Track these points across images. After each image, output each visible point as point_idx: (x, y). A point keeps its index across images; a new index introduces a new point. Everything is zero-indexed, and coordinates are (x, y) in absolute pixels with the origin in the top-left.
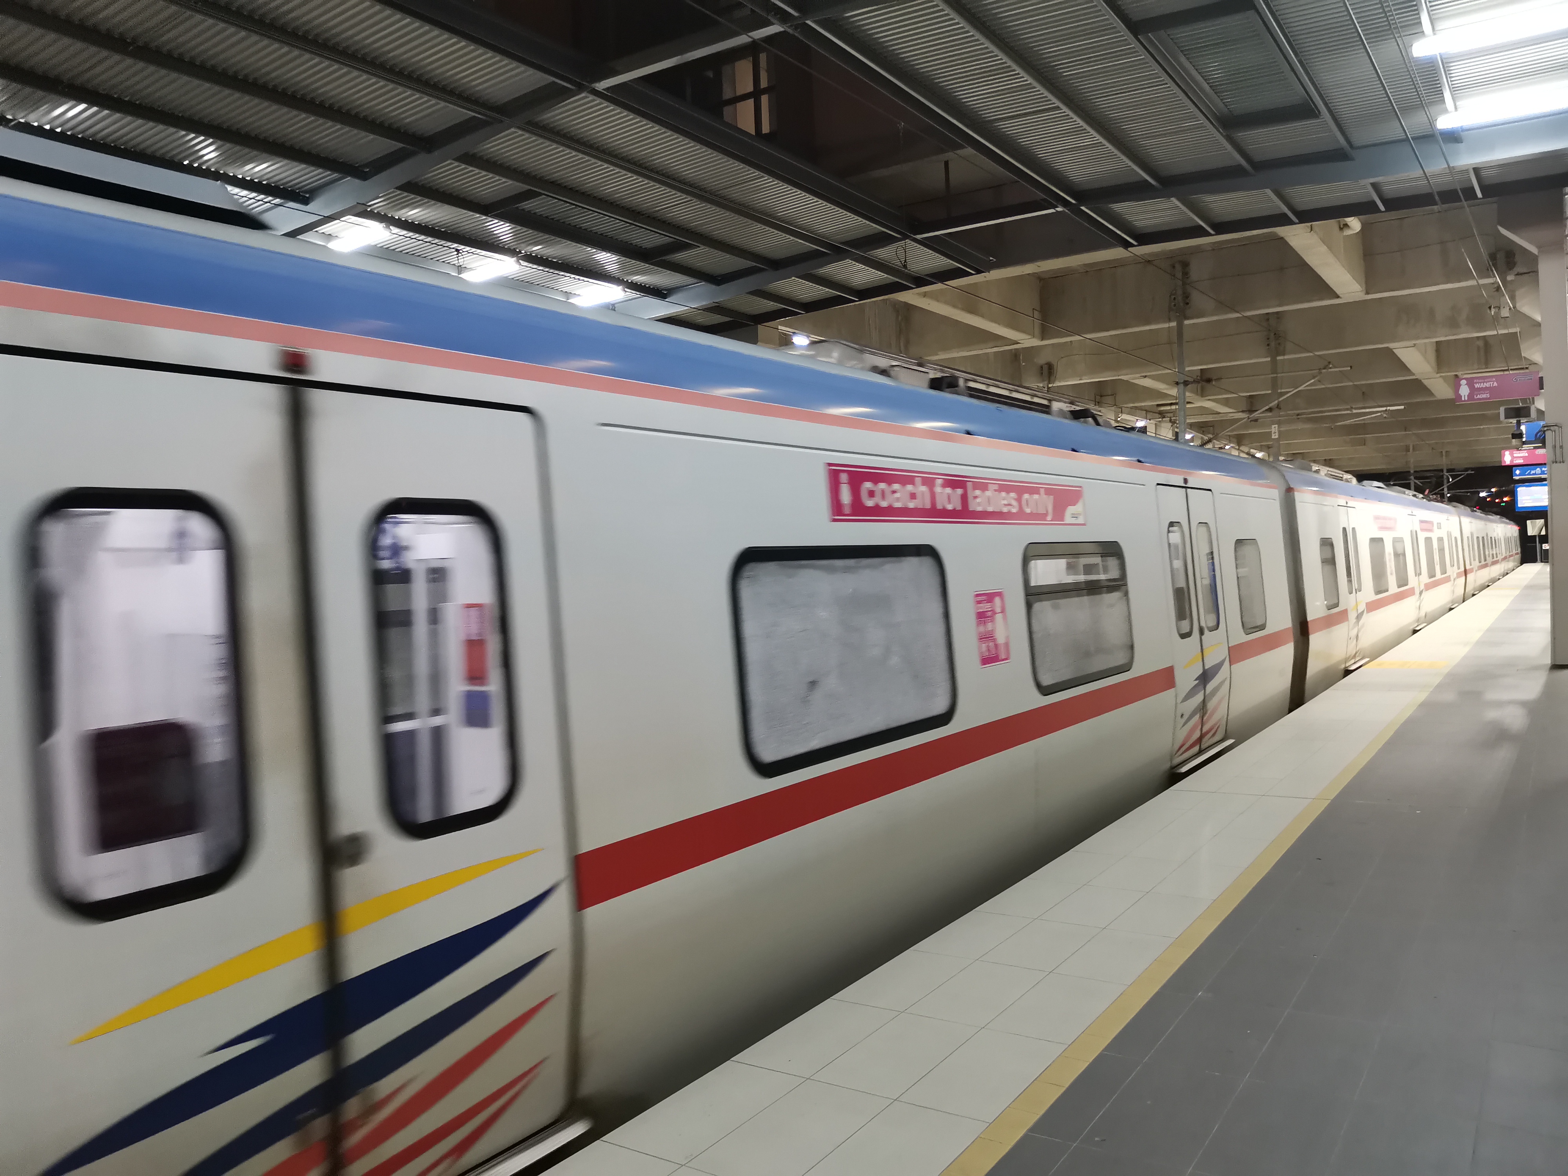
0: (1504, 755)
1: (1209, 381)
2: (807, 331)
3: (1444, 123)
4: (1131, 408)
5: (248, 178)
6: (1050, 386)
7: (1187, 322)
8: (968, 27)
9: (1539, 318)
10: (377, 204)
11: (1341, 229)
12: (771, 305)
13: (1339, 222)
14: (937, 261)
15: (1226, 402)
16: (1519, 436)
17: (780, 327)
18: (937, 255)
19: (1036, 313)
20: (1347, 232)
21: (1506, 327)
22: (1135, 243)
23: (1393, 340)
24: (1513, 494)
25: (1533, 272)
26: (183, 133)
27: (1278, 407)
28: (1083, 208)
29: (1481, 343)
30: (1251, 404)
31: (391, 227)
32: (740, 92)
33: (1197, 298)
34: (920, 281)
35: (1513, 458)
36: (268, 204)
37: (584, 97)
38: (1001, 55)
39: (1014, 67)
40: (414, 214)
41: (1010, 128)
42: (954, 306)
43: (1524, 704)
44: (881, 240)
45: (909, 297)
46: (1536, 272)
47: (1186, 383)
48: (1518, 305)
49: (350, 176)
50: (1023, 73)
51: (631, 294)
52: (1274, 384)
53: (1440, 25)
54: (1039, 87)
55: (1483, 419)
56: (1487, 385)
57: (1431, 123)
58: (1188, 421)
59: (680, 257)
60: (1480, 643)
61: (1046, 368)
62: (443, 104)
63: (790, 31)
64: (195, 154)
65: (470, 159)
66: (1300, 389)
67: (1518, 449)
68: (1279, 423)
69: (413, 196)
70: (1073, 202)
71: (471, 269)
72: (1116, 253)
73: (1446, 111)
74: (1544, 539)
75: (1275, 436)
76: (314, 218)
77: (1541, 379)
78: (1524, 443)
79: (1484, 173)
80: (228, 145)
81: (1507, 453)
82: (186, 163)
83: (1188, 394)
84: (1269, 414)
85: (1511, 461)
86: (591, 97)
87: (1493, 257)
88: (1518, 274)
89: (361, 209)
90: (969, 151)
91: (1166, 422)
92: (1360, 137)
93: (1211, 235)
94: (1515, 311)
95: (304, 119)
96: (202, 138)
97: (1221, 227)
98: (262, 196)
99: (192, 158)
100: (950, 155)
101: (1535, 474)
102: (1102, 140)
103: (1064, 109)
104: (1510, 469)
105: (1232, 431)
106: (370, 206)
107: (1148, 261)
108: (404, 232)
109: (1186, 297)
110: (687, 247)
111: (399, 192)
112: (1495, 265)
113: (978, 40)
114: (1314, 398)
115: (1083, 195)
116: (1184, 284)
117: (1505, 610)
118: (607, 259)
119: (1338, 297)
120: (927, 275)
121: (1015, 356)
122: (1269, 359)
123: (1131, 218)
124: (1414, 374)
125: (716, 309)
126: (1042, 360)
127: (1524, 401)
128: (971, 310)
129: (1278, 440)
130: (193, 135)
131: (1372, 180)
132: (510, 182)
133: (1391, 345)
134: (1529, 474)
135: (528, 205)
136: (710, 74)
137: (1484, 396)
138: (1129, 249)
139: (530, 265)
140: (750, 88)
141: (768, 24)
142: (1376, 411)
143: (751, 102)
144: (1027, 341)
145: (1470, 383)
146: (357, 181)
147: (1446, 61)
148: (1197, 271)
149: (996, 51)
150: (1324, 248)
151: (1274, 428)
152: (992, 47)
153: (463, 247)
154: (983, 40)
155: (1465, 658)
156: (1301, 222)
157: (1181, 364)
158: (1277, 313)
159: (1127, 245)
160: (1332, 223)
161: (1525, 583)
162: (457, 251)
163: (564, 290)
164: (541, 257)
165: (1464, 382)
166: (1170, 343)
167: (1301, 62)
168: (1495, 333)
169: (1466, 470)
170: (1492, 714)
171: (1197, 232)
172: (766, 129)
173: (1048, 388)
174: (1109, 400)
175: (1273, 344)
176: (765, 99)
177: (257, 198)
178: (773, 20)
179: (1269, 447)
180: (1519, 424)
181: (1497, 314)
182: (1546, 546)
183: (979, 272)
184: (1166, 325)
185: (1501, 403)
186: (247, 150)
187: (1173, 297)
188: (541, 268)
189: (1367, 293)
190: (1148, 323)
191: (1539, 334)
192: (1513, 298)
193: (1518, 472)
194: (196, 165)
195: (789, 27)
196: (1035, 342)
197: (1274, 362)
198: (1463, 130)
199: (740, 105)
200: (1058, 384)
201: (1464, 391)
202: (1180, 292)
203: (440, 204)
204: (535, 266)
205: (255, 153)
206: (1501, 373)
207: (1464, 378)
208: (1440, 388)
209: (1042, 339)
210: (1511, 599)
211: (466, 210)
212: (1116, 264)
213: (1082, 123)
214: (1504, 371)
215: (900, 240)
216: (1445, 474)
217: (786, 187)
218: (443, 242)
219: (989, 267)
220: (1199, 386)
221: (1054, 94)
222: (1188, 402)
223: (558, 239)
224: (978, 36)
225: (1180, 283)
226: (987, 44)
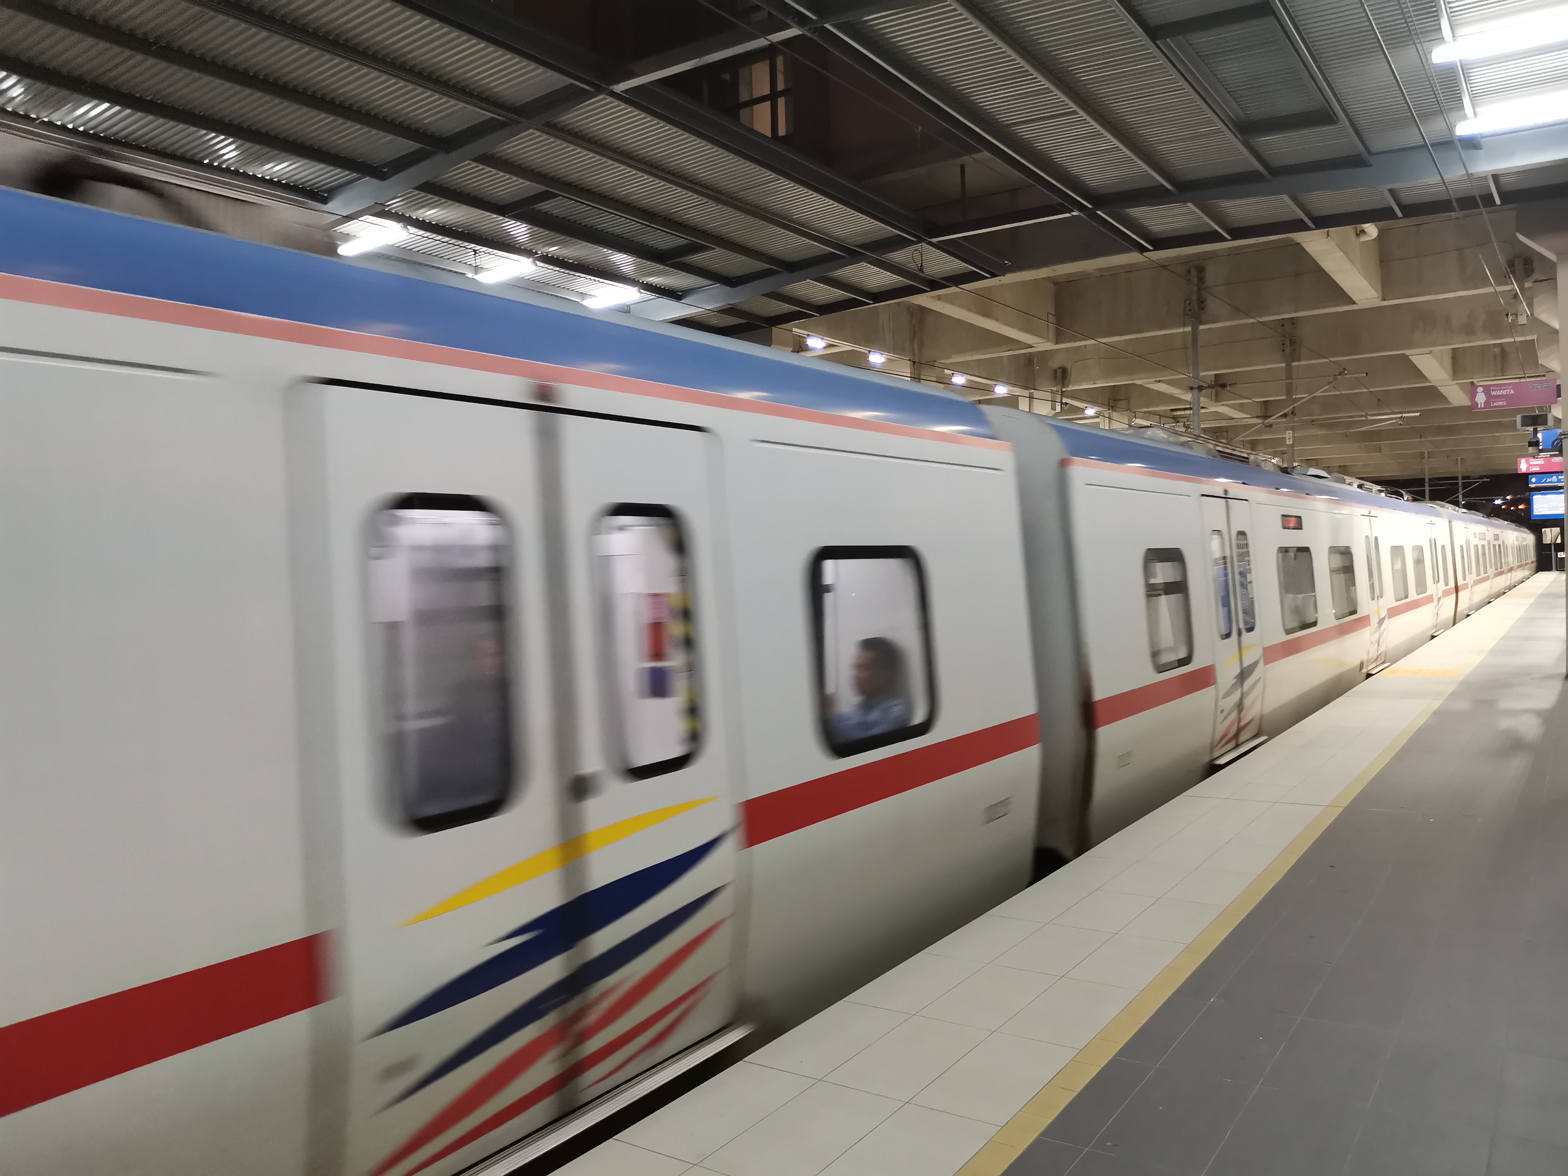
0: (1518, 764)
1: (1223, 386)
2: (822, 334)
3: (1462, 129)
4: (1145, 412)
5: (268, 178)
6: (1064, 390)
7: (1201, 327)
9: (1556, 325)
10: (395, 204)
11: (1358, 235)
12: (786, 308)
13: (1356, 229)
14: (954, 265)
15: (1241, 408)
16: (1535, 443)
17: (794, 329)
18: (952, 258)
19: (1051, 316)
20: (1364, 238)
21: (1524, 335)
22: (1151, 248)
23: (1410, 346)
24: (1529, 502)
25: (1551, 280)
26: (204, 132)
27: (1293, 412)
28: (1099, 212)
29: (1497, 350)
30: (1266, 410)
31: (409, 227)
32: (757, 94)
33: (1213, 305)
34: (934, 284)
35: (1529, 465)
37: (602, 99)
38: (1019, 60)
39: (1032, 71)
40: (431, 214)
41: (1026, 132)
42: (969, 310)
43: (1538, 713)
44: (897, 243)
45: (924, 300)
46: (1554, 279)
47: (1200, 388)
48: (1536, 312)
49: (368, 176)
50: (1040, 78)
51: (647, 295)
52: (1289, 389)
53: (1460, 32)
54: (1056, 91)
55: (1500, 426)
56: (1504, 392)
57: (1450, 129)
58: (1202, 426)
59: (696, 258)
60: (1494, 652)
61: (1059, 372)
62: (461, 105)
63: (809, 35)
64: (214, 153)
65: (487, 159)
66: (1317, 394)
67: (1534, 457)
68: (1293, 429)
69: (431, 196)
70: (1090, 206)
71: (489, 269)
72: (1133, 257)
73: (1465, 117)
74: (1560, 547)
75: (1289, 442)
76: (333, 218)
77: (1559, 387)
78: (1541, 451)
79: (1502, 180)
81: (1523, 461)
82: (206, 162)
83: (1202, 399)
84: (1284, 420)
85: (1528, 469)
86: (610, 99)
87: (1511, 264)
88: (1536, 281)
89: (379, 209)
90: (986, 154)
92: (1377, 143)
93: (1227, 240)
94: (1534, 320)
95: (322, 119)
96: (223, 137)
97: (1237, 233)
99: (211, 157)
100: (967, 159)
101: (1551, 482)
102: (1118, 144)
103: (1081, 113)
104: (1526, 476)
105: (1245, 437)
106: (388, 206)
107: (1163, 266)
108: (421, 232)
109: (1202, 302)
110: (701, 249)
111: (416, 192)
112: (1513, 272)
113: (995, 44)
114: (1329, 404)
115: (1100, 199)
116: (1199, 289)
117: (1519, 619)
118: (623, 261)
119: (1354, 303)
120: (941, 278)
121: (1029, 360)
122: (1284, 365)
123: (1147, 223)
124: (1430, 382)
125: (730, 311)
126: (1056, 364)
127: (1540, 408)
128: (986, 314)
129: (1293, 446)
130: (213, 135)
131: (1390, 187)
132: (528, 183)
133: (1407, 352)
134: (1545, 482)
135: (545, 206)
136: (727, 76)
137: (1500, 403)
138: (1145, 254)
139: (546, 266)
140: (767, 91)
141: (786, 27)
142: (1388, 418)
143: (767, 104)
144: (1041, 345)
145: (1487, 390)
146: (375, 181)
147: (1466, 68)
148: (1213, 276)
149: (1014, 56)
150: (1340, 255)
151: (1288, 434)
152: (1010, 52)
153: (480, 247)
154: (1000, 44)
155: (1479, 666)
156: (1317, 229)
157: (1196, 370)
158: (1293, 319)
159: (1142, 250)
160: (1349, 230)
161: (1540, 592)
162: (474, 251)
163: (580, 290)
164: (558, 258)
165: (1480, 389)
166: (1185, 348)
167: (1319, 67)
168: (1512, 340)
169: (1481, 477)
170: (1506, 723)
171: (1214, 237)
172: (782, 131)
173: (1062, 392)
174: (1123, 404)
175: (1288, 350)
176: (781, 102)
178: (791, 24)
179: (1283, 453)
180: (1536, 432)
181: (1515, 321)
182: (1561, 555)
183: (994, 275)
184: (1181, 330)
185: (1518, 411)
186: (266, 150)
187: (1188, 302)
188: (557, 269)
189: (1384, 299)
190: (1163, 328)
191: (1557, 341)
192: (1530, 305)
193: (1534, 480)
194: (216, 164)
195: (809, 30)
196: (1049, 346)
197: (1289, 368)
198: (1483, 136)
199: (756, 107)
200: (1071, 388)
201: (1481, 398)
202: (1195, 298)
203: (457, 204)
204: (551, 267)
205: (275, 152)
206: (1518, 381)
207: (1480, 386)
208: (1456, 396)
209: (1057, 343)
210: (1526, 607)
211: (483, 210)
212: (1130, 269)
213: (1099, 128)
214: (1520, 378)
215: (914, 243)
216: (1460, 482)
217: (802, 189)
218: (460, 242)
219: (1004, 271)
220: (1213, 391)
221: (1071, 98)
222: (1202, 408)
223: (575, 240)
224: (996, 40)
225: (1195, 288)
226: (1005, 48)
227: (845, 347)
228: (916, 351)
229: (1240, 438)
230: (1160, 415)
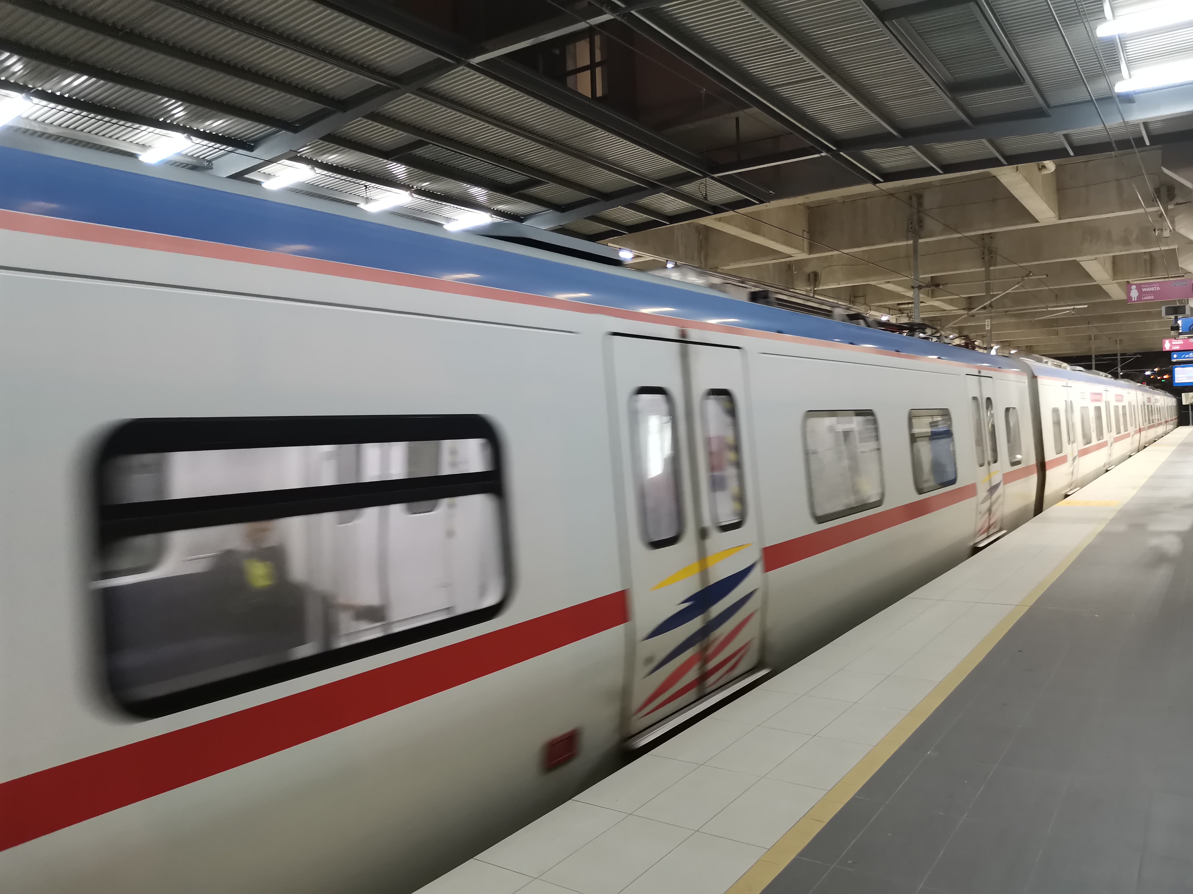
0: (1163, 573)
1: (937, 285)
2: (631, 247)
3: (1120, 88)
4: (878, 306)
5: (208, 132)
6: (815, 289)
7: (920, 241)
8: (754, 16)
10: (305, 151)
11: (1040, 169)
12: (603, 228)
13: (1038, 165)
14: (730, 194)
15: (951, 302)
16: (1176, 328)
17: (609, 244)
18: (730, 189)
19: (805, 234)
20: (1045, 172)
21: (1167, 245)
22: (882, 180)
23: (1080, 254)
24: (1171, 373)
25: (1189, 203)
26: (159, 97)
27: (991, 305)
28: (841, 153)
29: (1147, 257)
30: (970, 304)
31: (315, 168)
32: (580, 65)
33: (930, 223)
34: (716, 209)
35: (1172, 345)
36: (223, 151)
37: (461, 70)
38: (780, 37)
39: (790, 45)
40: (332, 158)
41: (786, 92)
42: (743, 228)
43: (1178, 534)
44: (688, 178)
45: (708, 221)
47: (920, 287)
48: (1177, 228)
49: (285, 129)
50: (796, 51)
51: (497, 219)
52: (988, 288)
53: (1119, 12)
54: (808, 61)
55: (1149, 315)
56: (1152, 289)
57: (1111, 88)
58: (921, 316)
59: (535, 191)
60: (1145, 487)
61: (813, 275)
62: (355, 75)
63: (619, 19)
64: (167, 113)
65: (374, 117)
66: (1007, 292)
67: (1175, 338)
68: (991, 318)
69: (332, 145)
70: (834, 148)
71: (375, 200)
72: (867, 188)
73: (1122, 78)
75: (988, 328)
76: (257, 162)
78: (1180, 334)
79: (1151, 126)
80: (193, 106)
81: (1167, 342)
82: (161, 120)
83: (921, 296)
84: (984, 311)
85: (1171, 347)
86: (467, 69)
87: (1157, 191)
88: (1177, 204)
89: (293, 154)
90: (755, 110)
91: (904, 317)
92: (1055, 99)
93: (940, 174)
94: (1174, 232)
95: (250, 87)
96: (174, 101)
97: (947, 168)
98: (218, 145)
99: (165, 116)
100: (740, 113)
101: (1189, 358)
102: (856, 101)
103: (828, 77)
104: (1169, 353)
105: (954, 324)
106: (300, 152)
107: (891, 194)
108: (325, 172)
109: (920, 221)
110: (538, 183)
111: (321, 142)
112: (1159, 197)
114: (1019, 299)
115: (842, 143)
116: (919, 212)
117: (1164, 463)
118: (478, 193)
119: (1037, 221)
120: (721, 205)
121: (789, 266)
122: (984, 269)
123: (878, 161)
124: (1095, 281)
126: (809, 269)
127: (1180, 301)
128: (755, 231)
129: (991, 330)
130: (167, 99)
131: (1065, 132)
132: (406, 134)
133: (1078, 259)
134: (1184, 358)
135: (419, 152)
136: (557, 52)
137: (1149, 298)
138: (877, 185)
139: (420, 197)
140: (588, 62)
141: (602, 13)
142: (1065, 309)
143: (588, 73)
144: (798, 255)
145: (1139, 287)
146: (290, 134)
147: (1123, 40)
148: (929, 202)
149: (776, 34)
150: (1027, 184)
151: (988, 322)
152: (773, 31)
153: (369, 183)
154: (766, 25)
155: (1133, 498)
156: (1009, 165)
157: (916, 273)
158: (990, 234)
159: (875, 182)
160: (1033, 166)
161: (1180, 441)
162: (366, 186)
164: (429, 191)
165: (1134, 287)
166: (908, 257)
167: (1009, 41)
168: (1158, 249)
169: (1135, 354)
170: (1154, 542)
171: (930, 172)
172: (599, 93)
173: (814, 291)
174: (861, 300)
175: (987, 258)
176: (598, 70)
177: (214, 147)
178: (606, 11)
179: (983, 336)
180: (1176, 319)
181: (1160, 235)
183: (761, 202)
184: (905, 243)
185: (1163, 303)
186: (207, 110)
187: (910, 221)
188: (428, 199)
189: (1060, 219)
190: (891, 242)
192: (1172, 223)
193: (1175, 356)
194: (168, 122)
195: (619, 16)
196: (804, 256)
197: (988, 272)
198: (1136, 93)
199: (580, 75)
200: (821, 288)
201: (1134, 294)
202: (915, 218)
203: (352, 151)
204: (424, 198)
205: (213, 112)
206: (1163, 280)
207: (1134, 284)
208: (1116, 292)
209: (810, 254)
210: (1169, 453)
211: (372, 155)
212: (867, 196)
213: (841, 89)
214: (1165, 278)
215: (701, 178)
216: (1119, 358)
217: (615, 137)
218: (354, 180)
219: (770, 198)
220: (930, 289)
221: (820, 67)
222: (922, 302)
223: (442, 177)
224: (762, 22)
225: (916, 211)
226: (769, 28)
227: (648, 257)
228: (703, 260)
229: (950, 325)
230: (889, 309)
